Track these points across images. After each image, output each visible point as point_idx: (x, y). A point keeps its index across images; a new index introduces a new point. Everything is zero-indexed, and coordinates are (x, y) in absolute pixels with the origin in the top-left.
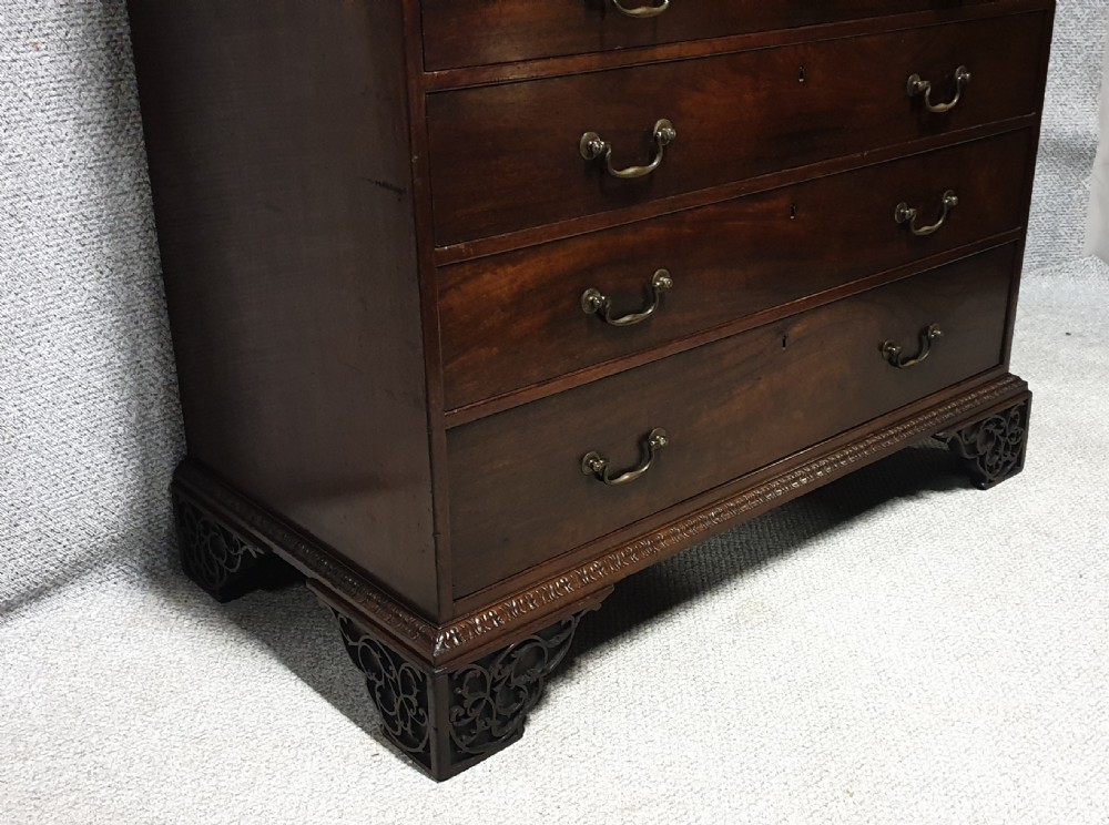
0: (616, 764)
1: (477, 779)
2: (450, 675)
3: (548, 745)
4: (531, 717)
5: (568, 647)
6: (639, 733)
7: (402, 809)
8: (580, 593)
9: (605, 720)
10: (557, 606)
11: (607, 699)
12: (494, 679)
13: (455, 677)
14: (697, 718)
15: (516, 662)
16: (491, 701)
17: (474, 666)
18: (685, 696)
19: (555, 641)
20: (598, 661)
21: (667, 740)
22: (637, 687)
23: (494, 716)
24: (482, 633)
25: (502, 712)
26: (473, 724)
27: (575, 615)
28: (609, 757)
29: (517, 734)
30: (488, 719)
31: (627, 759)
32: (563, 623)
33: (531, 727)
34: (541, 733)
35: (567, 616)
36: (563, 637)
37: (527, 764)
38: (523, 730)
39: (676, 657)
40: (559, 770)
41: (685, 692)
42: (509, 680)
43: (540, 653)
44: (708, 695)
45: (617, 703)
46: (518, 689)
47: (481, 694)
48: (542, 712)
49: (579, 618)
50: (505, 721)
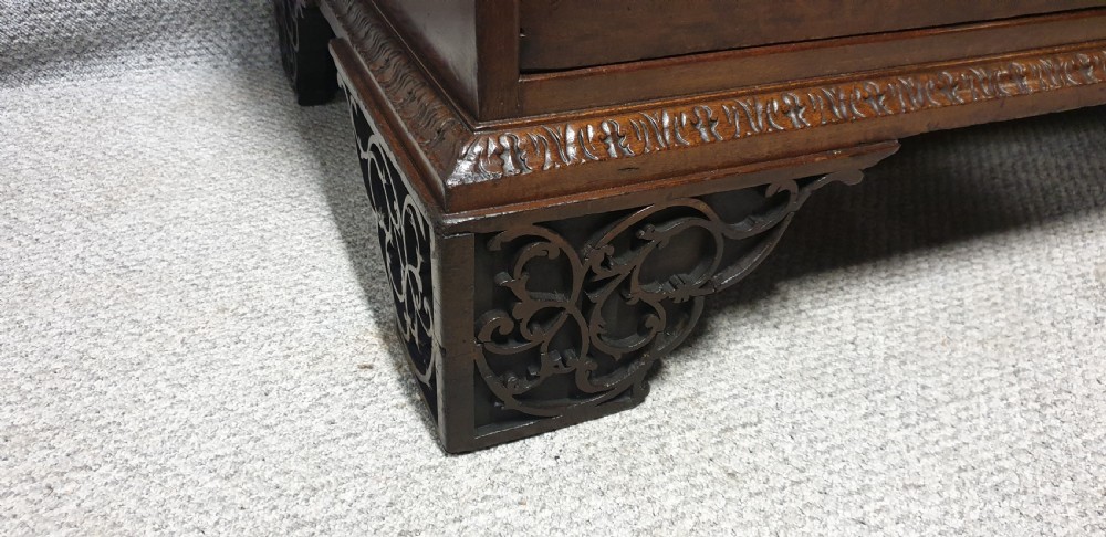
0: (831, 520)
1: (523, 470)
2: (483, 239)
3: (690, 436)
4: (672, 369)
5: (768, 248)
6: (890, 459)
7: (348, 496)
8: (823, 137)
9: (821, 414)
10: (765, 151)
11: (830, 370)
12: (590, 273)
13: (495, 245)
14: (1025, 459)
15: (648, 248)
16: (581, 320)
17: (544, 232)
18: (996, 403)
19: (745, 229)
20: (822, 296)
21: (954, 494)
22: (893, 362)
23: (585, 348)
24: (576, 164)
25: (605, 346)
26: (534, 356)
27: (803, 183)
28: (817, 499)
29: (632, 395)
30: (570, 354)
31: (859, 514)
32: (770, 192)
33: (667, 388)
34: (681, 405)
35: (780, 180)
36: (764, 223)
37: (633, 467)
38: (646, 391)
39: (976, 323)
40: (701, 500)
41: (997, 395)
42: (626, 283)
43: (706, 246)
44: (1049, 411)
45: (849, 382)
46: (645, 308)
47: (558, 298)
48: (695, 363)
49: (808, 190)
50: (608, 366)
